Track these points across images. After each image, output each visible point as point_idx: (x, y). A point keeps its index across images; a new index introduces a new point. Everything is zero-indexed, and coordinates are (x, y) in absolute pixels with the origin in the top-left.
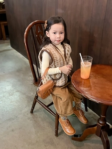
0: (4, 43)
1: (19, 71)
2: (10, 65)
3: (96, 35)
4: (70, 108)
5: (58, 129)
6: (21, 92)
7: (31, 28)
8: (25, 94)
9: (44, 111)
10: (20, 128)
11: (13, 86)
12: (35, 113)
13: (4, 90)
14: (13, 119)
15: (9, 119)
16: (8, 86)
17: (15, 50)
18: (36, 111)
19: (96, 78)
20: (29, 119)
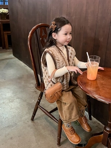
0: (6, 52)
1: (20, 78)
2: (11, 73)
3: (101, 40)
4: (74, 112)
5: (60, 137)
6: (21, 99)
7: (35, 30)
8: (25, 101)
9: (46, 119)
10: (19, 136)
11: (13, 93)
12: (35, 121)
13: (4, 96)
14: (13, 126)
15: (8, 126)
16: (8, 93)
17: (17, 59)
18: (37, 119)
19: (103, 80)
20: (29, 126)
